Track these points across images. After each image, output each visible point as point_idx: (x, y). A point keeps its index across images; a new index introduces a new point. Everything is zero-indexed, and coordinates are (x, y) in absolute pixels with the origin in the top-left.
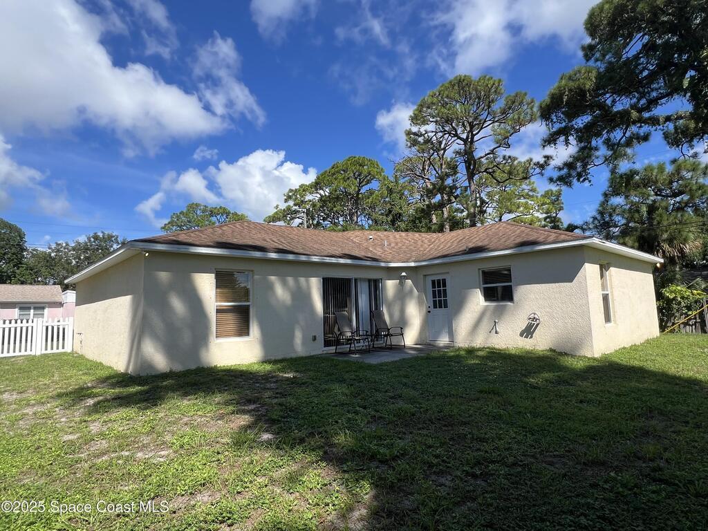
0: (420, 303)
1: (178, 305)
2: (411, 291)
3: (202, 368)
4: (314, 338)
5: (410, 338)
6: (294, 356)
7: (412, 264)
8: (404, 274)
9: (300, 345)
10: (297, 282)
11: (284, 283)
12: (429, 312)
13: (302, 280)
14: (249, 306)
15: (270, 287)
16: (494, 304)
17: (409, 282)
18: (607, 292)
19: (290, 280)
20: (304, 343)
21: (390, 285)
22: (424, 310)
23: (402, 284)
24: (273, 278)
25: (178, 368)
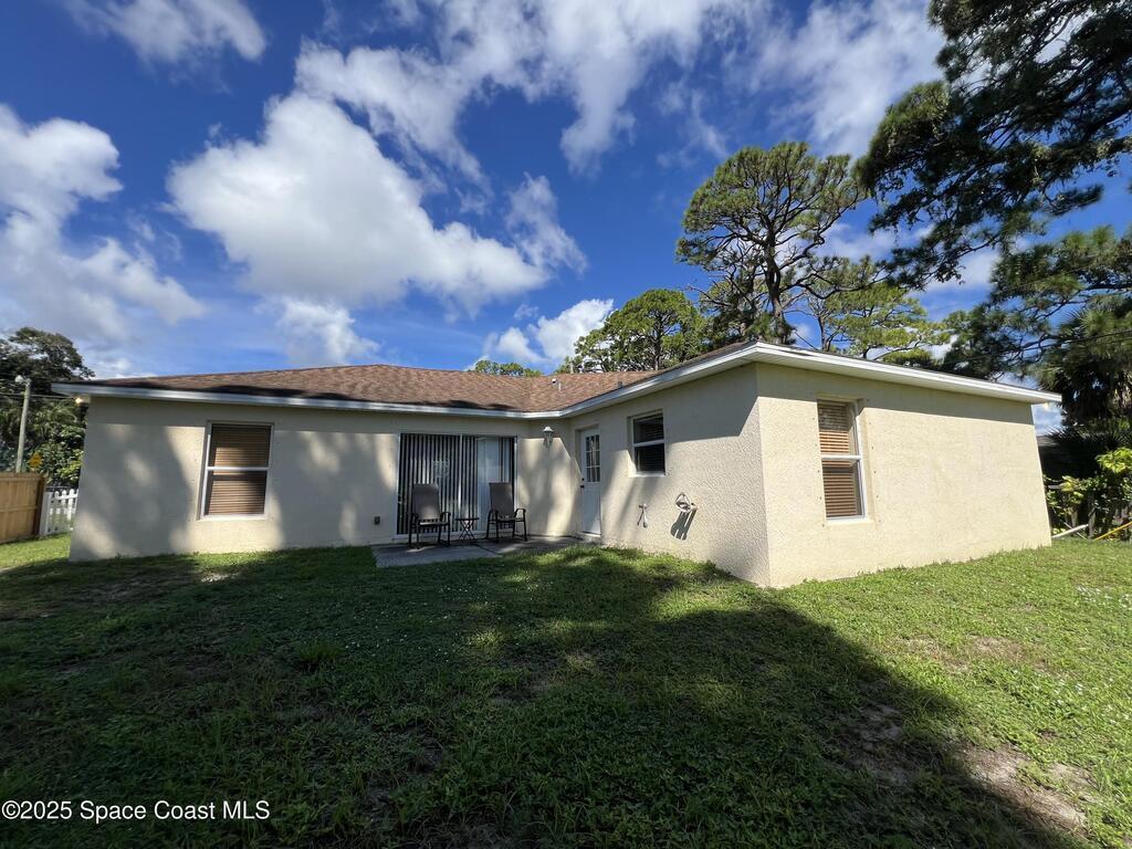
0: (572, 473)
1: (139, 470)
2: (561, 456)
3: (173, 555)
4: (377, 521)
5: (556, 527)
6: (337, 545)
7: (557, 414)
8: (548, 429)
9: (350, 530)
10: (352, 439)
11: (328, 443)
12: (582, 487)
13: (362, 438)
14: (266, 472)
15: (303, 447)
16: (645, 476)
17: (558, 441)
18: (857, 457)
19: (340, 438)
20: (359, 526)
21: (532, 445)
22: (576, 484)
23: (548, 445)
24: (308, 434)
25: (130, 552)
